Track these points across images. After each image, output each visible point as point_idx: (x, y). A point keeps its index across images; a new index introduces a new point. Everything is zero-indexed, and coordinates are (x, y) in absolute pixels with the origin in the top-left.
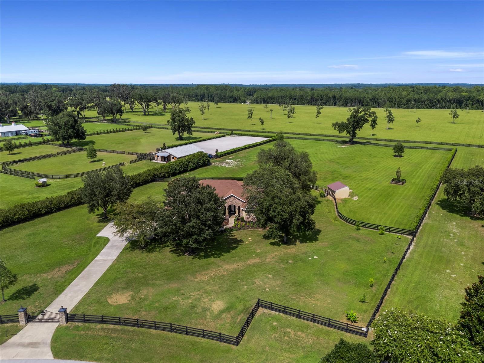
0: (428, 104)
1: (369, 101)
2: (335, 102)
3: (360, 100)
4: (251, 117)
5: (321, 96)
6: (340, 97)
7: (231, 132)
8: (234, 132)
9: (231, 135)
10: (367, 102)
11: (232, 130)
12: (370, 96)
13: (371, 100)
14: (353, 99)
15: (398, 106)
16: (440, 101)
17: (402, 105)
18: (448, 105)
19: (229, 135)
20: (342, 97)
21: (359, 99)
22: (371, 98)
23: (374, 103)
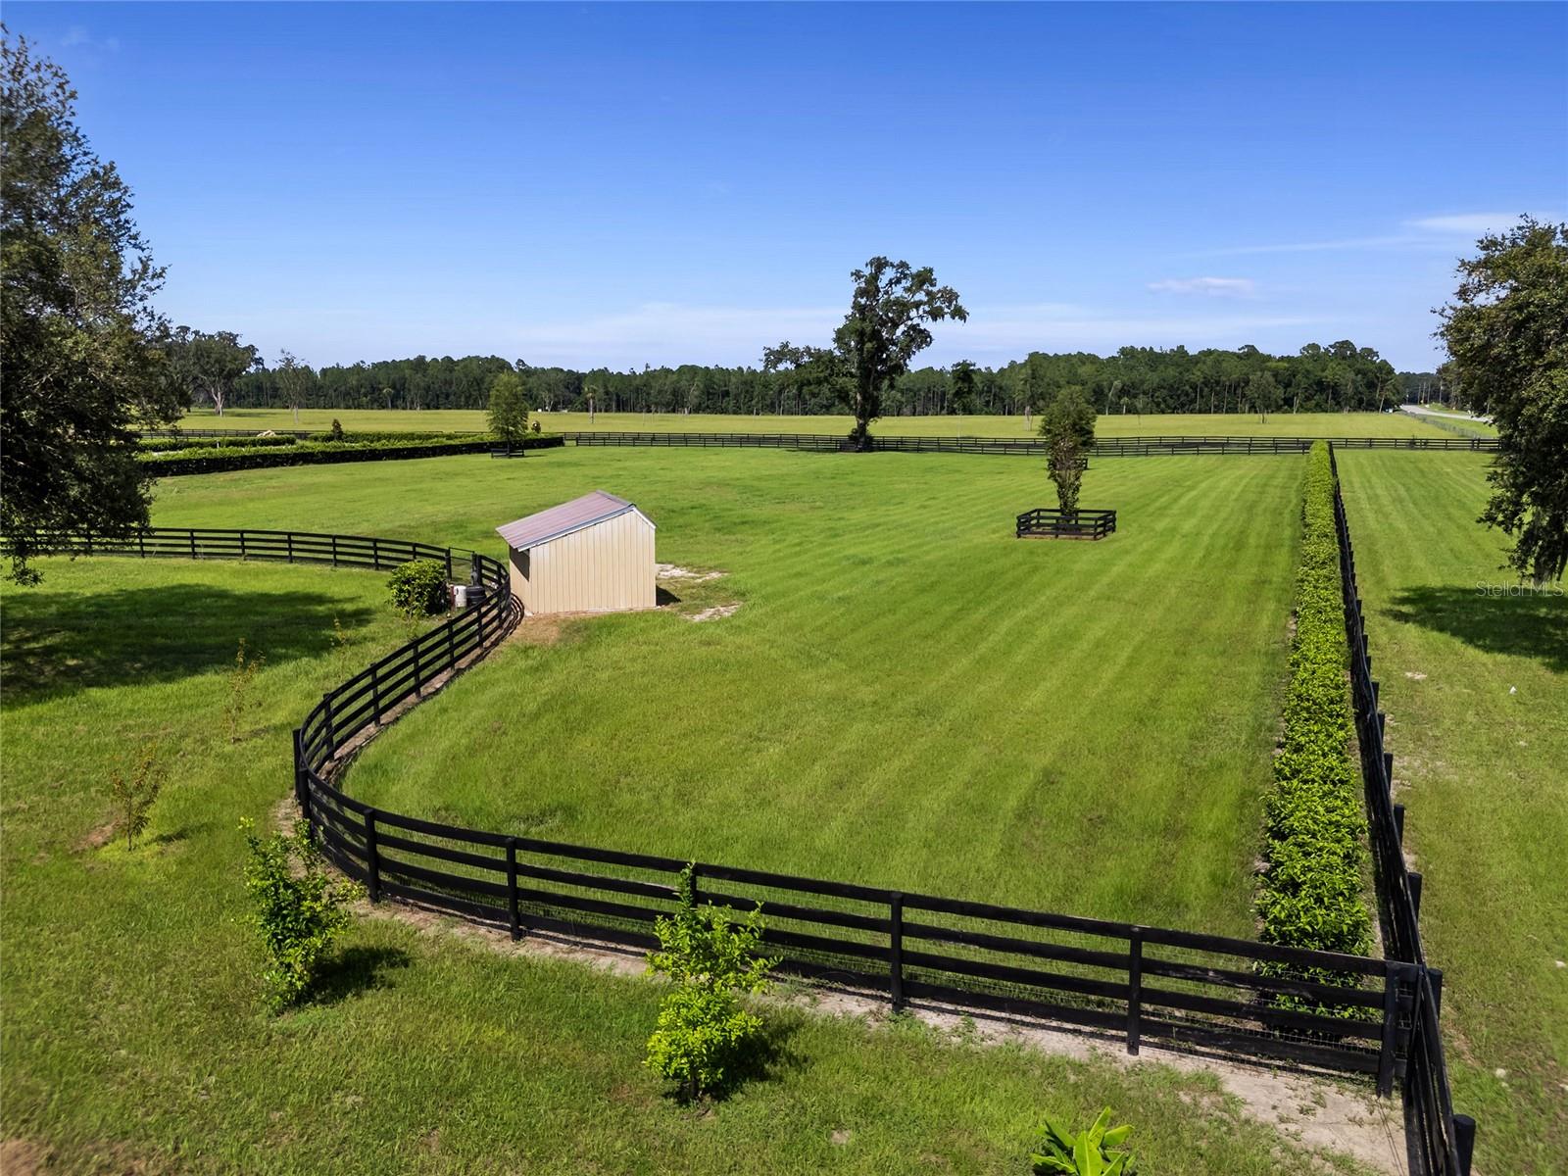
0: (1165, 401)
16: (1202, 391)
18: (1228, 403)
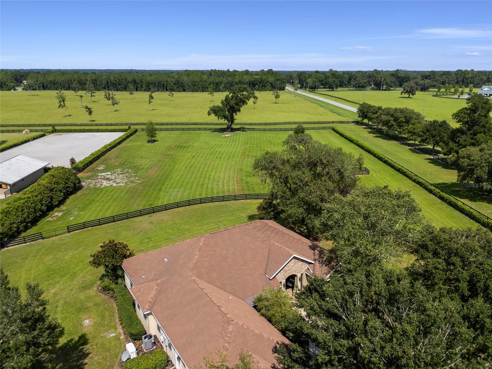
1: (173, 85)
2: (136, 87)
3: (164, 84)
4: (64, 106)
5: (119, 80)
6: (141, 81)
7: (51, 128)
8: (57, 128)
9: (53, 132)
10: (171, 87)
11: (53, 126)
12: (173, 80)
13: (175, 84)
14: (156, 83)
15: (203, 90)
17: (205, 88)
19: (49, 132)
20: (143, 81)
21: (162, 83)
22: (174, 82)
23: (178, 87)
